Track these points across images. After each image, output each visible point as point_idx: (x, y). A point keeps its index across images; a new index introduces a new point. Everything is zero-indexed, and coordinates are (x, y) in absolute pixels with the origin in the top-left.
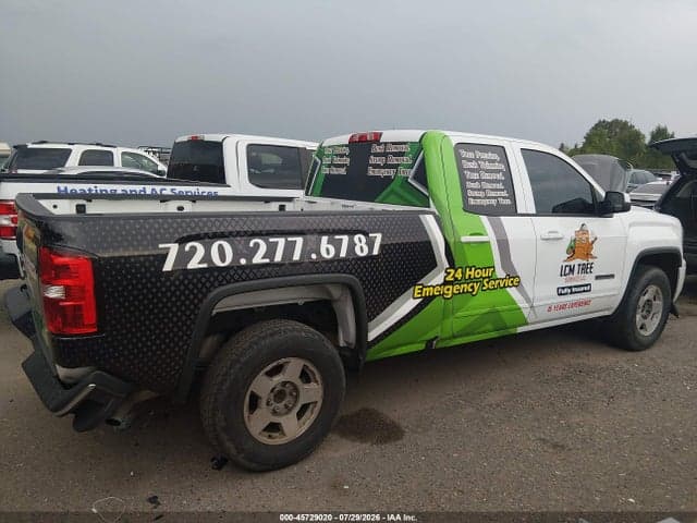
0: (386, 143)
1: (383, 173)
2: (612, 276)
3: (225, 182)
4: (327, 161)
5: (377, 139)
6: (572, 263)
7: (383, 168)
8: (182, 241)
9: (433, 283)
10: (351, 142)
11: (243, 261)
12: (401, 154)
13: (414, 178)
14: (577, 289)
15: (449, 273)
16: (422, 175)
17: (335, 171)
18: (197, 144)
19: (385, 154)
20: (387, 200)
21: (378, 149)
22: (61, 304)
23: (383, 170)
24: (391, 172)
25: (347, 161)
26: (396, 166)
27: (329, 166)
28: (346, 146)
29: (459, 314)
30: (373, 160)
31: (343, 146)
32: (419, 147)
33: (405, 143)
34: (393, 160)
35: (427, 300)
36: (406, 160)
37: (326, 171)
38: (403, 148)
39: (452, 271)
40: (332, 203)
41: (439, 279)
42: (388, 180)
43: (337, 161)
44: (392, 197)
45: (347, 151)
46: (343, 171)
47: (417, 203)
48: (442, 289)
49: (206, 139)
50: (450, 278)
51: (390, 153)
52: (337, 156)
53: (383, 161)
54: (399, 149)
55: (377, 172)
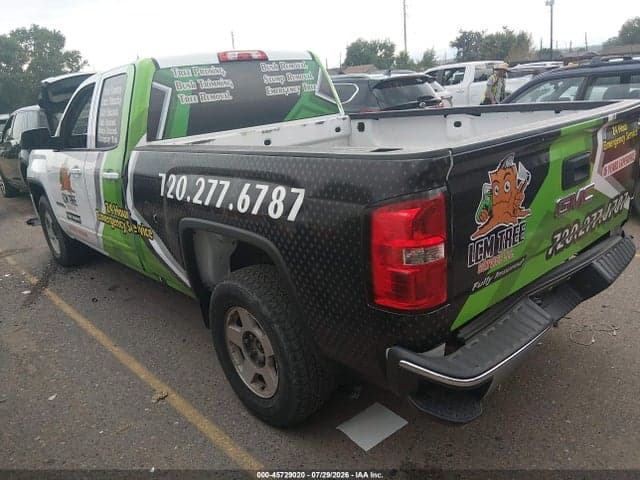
0: (277, 62)
1: (287, 91)
4: (189, 86)
5: (263, 57)
7: (284, 86)
10: (223, 61)
12: (301, 71)
13: (321, 91)
16: (327, 89)
17: (209, 98)
19: (280, 73)
20: (300, 116)
21: (270, 68)
23: (285, 89)
24: (296, 89)
26: (299, 83)
27: (194, 93)
28: (216, 65)
30: (268, 79)
31: (210, 66)
32: (314, 64)
33: (300, 61)
34: (294, 78)
36: (308, 76)
37: (187, 100)
38: (300, 66)
42: (295, 97)
43: (209, 84)
44: (303, 112)
45: (222, 71)
46: (226, 97)
51: (288, 71)
52: (205, 78)
53: (280, 79)
54: (296, 66)
55: (279, 92)
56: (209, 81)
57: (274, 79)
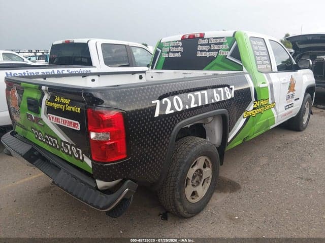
0: (208, 39)
1: (208, 54)
2: (298, 99)
3: (92, 65)
4: (166, 50)
5: (202, 36)
6: (289, 94)
8: (161, 98)
9: (250, 110)
10: (183, 39)
11: (187, 107)
12: (222, 44)
13: (232, 55)
14: (290, 106)
15: (255, 104)
16: (236, 54)
17: (172, 55)
18: (68, 45)
19: (209, 44)
20: (212, 68)
21: (203, 42)
22: (108, 143)
23: (208, 53)
24: (215, 54)
25: (181, 49)
26: (218, 50)
27: (168, 53)
28: (179, 41)
29: (257, 123)
30: (200, 48)
31: (177, 41)
32: (233, 39)
34: (215, 47)
35: (248, 118)
36: (225, 46)
37: (165, 55)
38: (222, 41)
39: (256, 102)
40: (175, 73)
41: (251, 108)
42: (212, 58)
43: (174, 49)
44: (216, 67)
45: (181, 44)
46: (179, 55)
47: (234, 69)
48: (252, 112)
49: (75, 42)
50: (255, 106)
51: (213, 44)
52: (173, 47)
53: (207, 48)
54: (219, 41)
55: (204, 54)
56: (174, 48)
57: (203, 48)
